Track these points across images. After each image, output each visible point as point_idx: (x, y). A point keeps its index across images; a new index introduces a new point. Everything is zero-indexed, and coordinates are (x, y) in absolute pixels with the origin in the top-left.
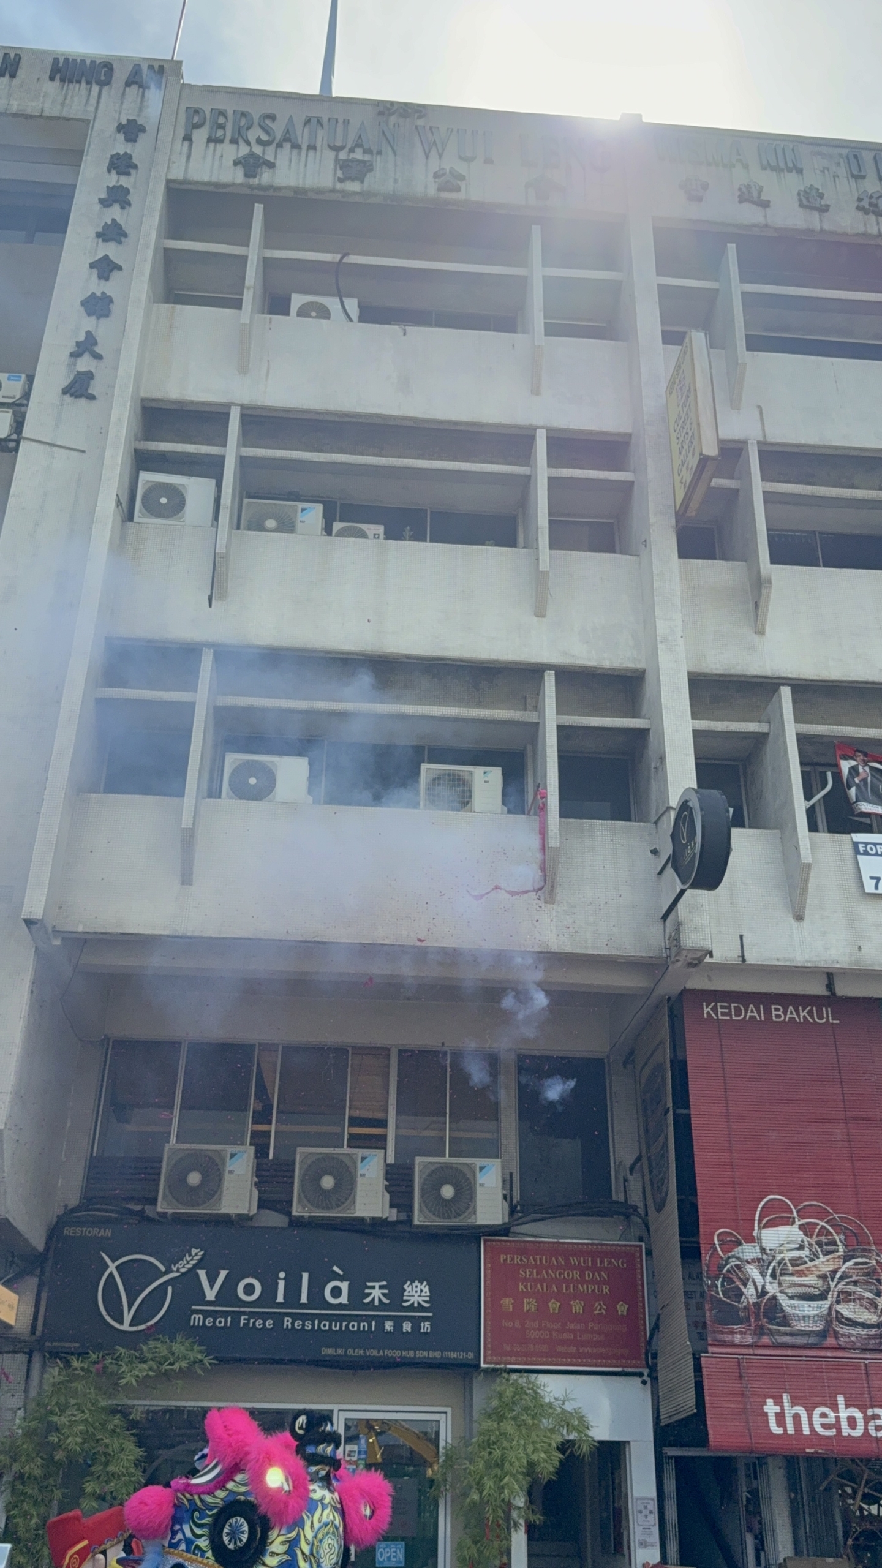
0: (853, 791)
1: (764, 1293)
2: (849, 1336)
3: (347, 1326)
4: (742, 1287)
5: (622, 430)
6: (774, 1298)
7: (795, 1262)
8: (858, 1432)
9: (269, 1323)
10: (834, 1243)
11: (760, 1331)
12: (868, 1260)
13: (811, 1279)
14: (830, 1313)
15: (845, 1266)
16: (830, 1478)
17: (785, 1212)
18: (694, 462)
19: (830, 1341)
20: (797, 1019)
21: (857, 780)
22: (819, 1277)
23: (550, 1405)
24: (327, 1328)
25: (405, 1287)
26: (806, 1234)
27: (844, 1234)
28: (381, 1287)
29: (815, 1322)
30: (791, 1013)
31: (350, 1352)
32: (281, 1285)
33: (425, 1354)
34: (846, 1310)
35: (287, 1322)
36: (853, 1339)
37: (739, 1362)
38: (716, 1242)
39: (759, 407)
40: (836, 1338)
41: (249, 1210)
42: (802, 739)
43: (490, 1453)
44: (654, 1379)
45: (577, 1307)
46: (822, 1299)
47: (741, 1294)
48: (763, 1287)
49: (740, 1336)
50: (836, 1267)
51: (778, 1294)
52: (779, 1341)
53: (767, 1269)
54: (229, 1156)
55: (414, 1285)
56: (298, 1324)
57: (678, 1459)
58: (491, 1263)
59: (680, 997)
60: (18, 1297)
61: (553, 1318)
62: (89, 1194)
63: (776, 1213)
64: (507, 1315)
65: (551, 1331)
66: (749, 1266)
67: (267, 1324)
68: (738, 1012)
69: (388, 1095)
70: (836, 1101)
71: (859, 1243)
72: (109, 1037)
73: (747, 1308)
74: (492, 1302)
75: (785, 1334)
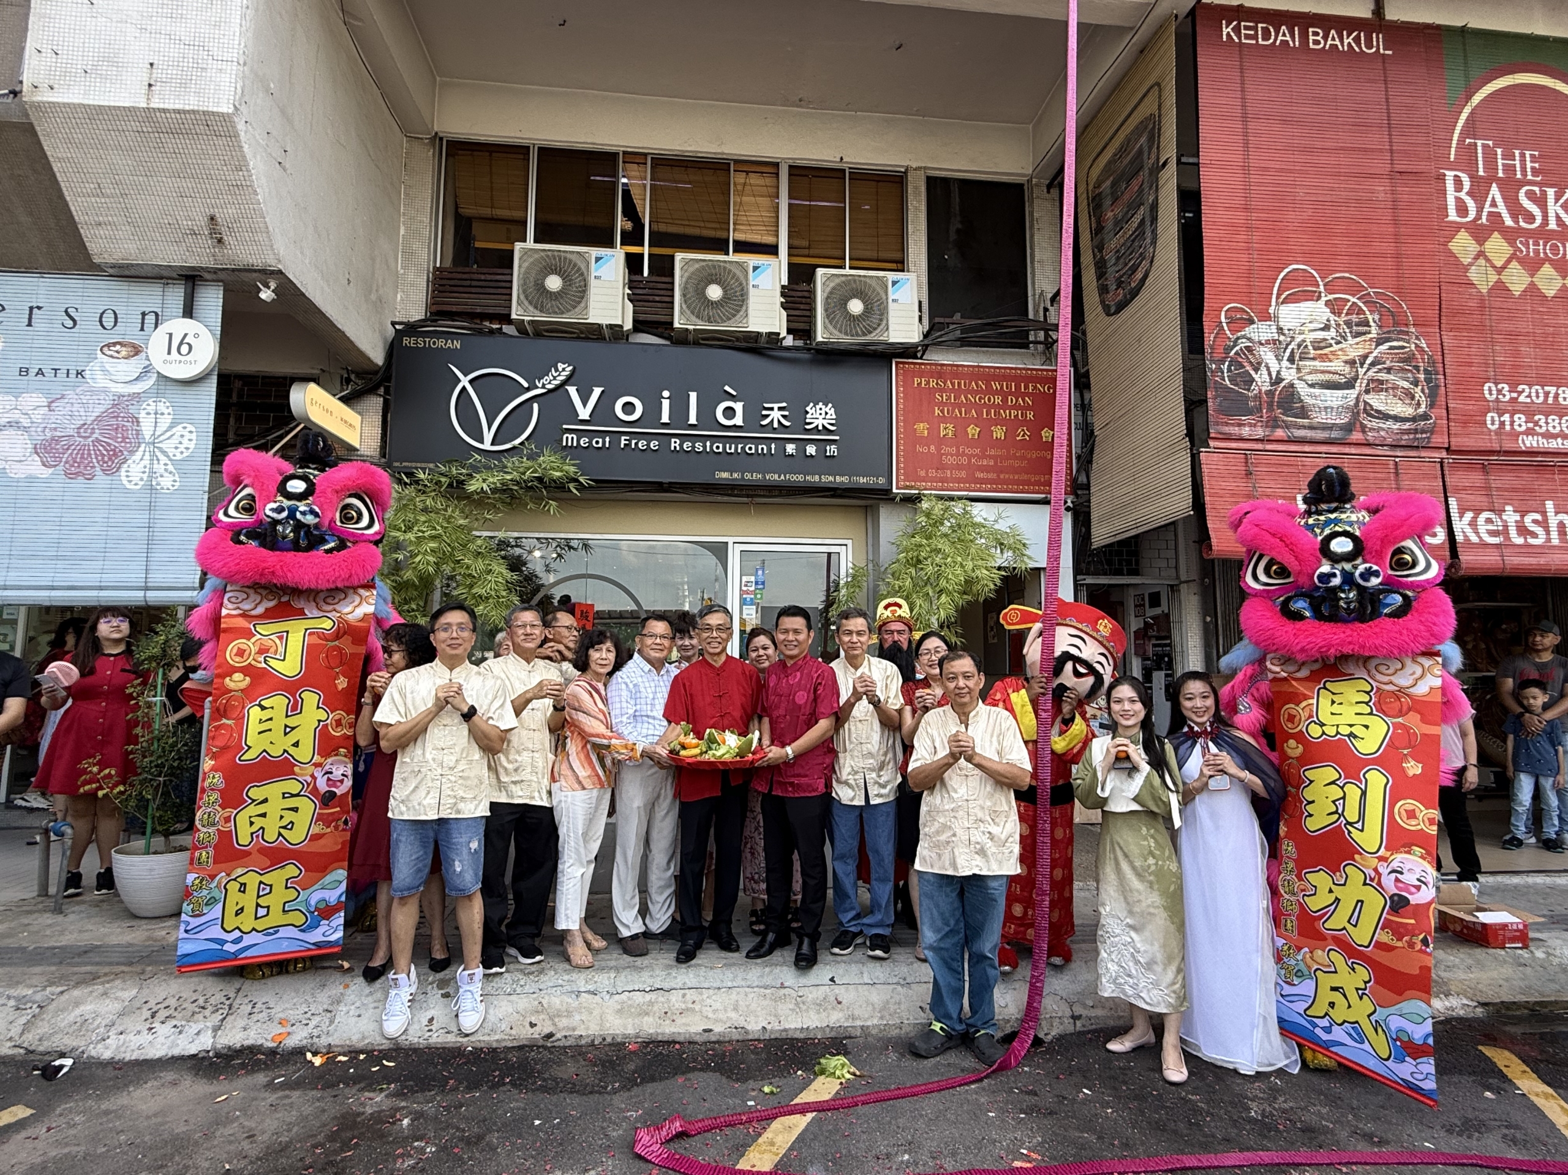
1: (1279, 380)
2: (1378, 430)
3: (743, 448)
4: (1252, 373)
6: (1292, 385)
7: (1318, 345)
9: (654, 444)
10: (1368, 325)
11: (1274, 423)
12: (1405, 344)
13: (1337, 365)
14: (1357, 404)
15: (1377, 351)
17: (1311, 285)
19: (1356, 436)
20: (1341, 46)
22: (1346, 362)
24: (721, 450)
25: (808, 409)
26: (1333, 313)
27: (1379, 313)
28: (780, 409)
29: (1339, 414)
30: (1333, 39)
31: (748, 476)
32: (666, 404)
33: (831, 478)
34: (1377, 401)
36: (1382, 433)
37: (1246, 459)
38: (1223, 319)
40: (1364, 432)
41: (624, 323)
45: (999, 433)
46: (1348, 389)
47: (1253, 380)
49: (1250, 429)
50: (1367, 351)
51: (1296, 382)
52: (1296, 434)
53: (1284, 352)
54: (593, 259)
55: (818, 407)
56: (687, 446)
57: (1090, 587)
58: (903, 386)
59: (1192, 13)
60: (359, 418)
61: (971, 443)
62: (435, 308)
63: (1298, 286)
64: (922, 441)
65: (970, 457)
66: (1262, 349)
67: (652, 445)
68: (1266, 35)
69: (778, 217)
70: (1381, 151)
71: (1396, 324)
72: (441, 135)
73: (1258, 397)
74: (905, 427)
75: (1304, 427)
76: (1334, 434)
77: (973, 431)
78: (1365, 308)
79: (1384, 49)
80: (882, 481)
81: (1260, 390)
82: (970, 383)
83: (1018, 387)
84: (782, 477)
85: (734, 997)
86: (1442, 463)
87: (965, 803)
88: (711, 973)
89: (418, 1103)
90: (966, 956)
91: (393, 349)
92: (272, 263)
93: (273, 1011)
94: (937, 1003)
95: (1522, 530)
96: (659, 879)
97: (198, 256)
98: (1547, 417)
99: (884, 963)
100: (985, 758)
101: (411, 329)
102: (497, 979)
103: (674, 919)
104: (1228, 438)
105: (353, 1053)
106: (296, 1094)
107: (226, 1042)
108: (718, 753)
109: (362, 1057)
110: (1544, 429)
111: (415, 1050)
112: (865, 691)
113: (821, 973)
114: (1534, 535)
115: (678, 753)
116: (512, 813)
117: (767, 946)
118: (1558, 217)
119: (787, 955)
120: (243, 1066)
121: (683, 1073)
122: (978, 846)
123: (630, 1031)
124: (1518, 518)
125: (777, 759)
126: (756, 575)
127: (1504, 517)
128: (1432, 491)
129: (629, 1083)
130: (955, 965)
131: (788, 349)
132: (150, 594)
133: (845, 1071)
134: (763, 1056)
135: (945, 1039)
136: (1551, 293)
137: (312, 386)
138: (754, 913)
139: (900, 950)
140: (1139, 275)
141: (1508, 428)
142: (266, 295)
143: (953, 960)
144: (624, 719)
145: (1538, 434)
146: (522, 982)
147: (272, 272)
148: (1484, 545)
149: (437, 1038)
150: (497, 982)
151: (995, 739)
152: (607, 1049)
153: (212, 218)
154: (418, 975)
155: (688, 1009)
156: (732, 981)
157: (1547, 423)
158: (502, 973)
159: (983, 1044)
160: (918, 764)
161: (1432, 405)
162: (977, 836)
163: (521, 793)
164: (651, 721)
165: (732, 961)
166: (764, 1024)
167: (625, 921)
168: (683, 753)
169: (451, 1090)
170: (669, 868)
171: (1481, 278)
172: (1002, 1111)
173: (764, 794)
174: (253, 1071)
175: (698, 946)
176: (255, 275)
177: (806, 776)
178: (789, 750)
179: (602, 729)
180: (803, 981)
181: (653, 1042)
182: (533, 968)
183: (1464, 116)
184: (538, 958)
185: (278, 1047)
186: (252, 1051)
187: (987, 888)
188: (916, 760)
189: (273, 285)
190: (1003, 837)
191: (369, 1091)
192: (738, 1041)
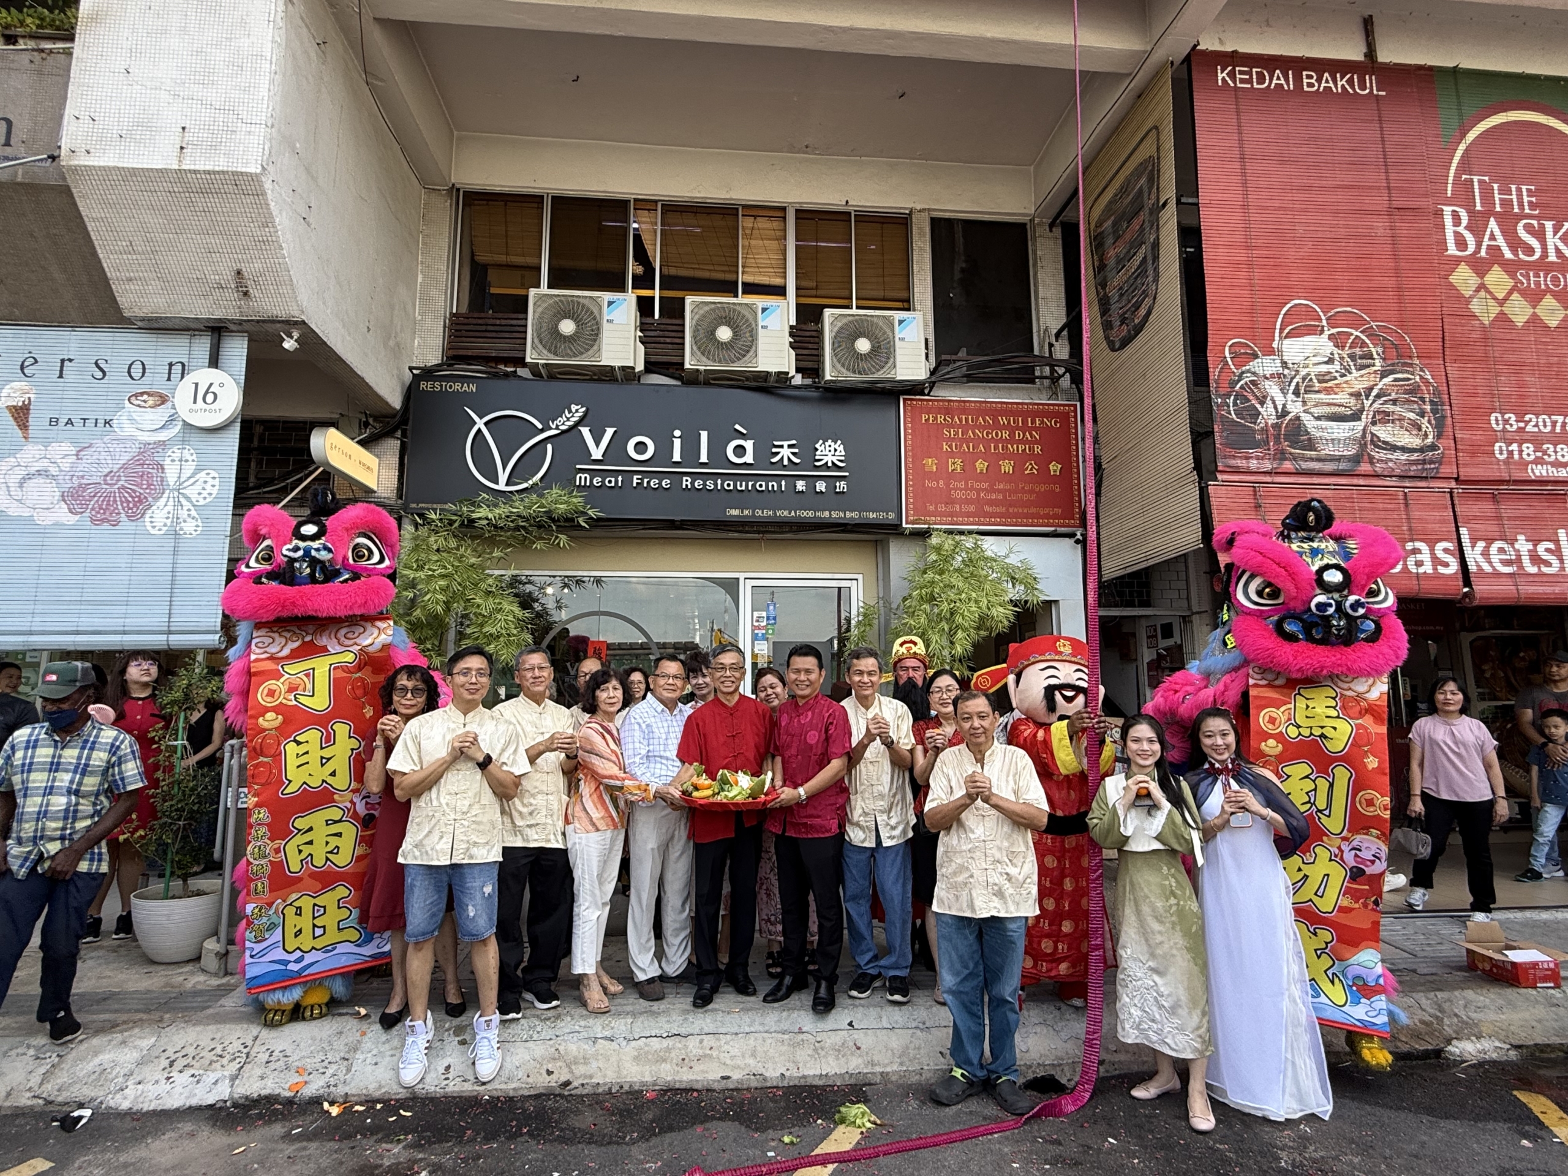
1: (1285, 413)
2: (1386, 461)
3: (754, 485)
4: (1258, 406)
6: (1298, 418)
7: (1323, 378)
9: (666, 483)
10: (1372, 357)
11: (1281, 456)
12: (1409, 376)
13: (1342, 397)
14: (1364, 435)
15: (1382, 383)
17: (1309, 320)
19: (1365, 467)
20: (1334, 90)
22: (1351, 394)
23: (992, 559)
24: (732, 488)
25: (817, 446)
26: (1337, 346)
27: (1383, 346)
28: (790, 446)
29: (1346, 445)
30: (1327, 81)
31: (759, 513)
32: (677, 443)
33: (842, 515)
34: (1383, 432)
36: (1390, 464)
37: (1255, 491)
38: (1227, 354)
41: (635, 364)
45: (1007, 467)
46: (1354, 421)
47: (1259, 413)
48: (1284, 406)
49: (1257, 462)
50: (1372, 383)
51: (1302, 415)
52: (1304, 467)
53: (1289, 386)
54: (606, 304)
55: (827, 444)
56: (698, 484)
58: (911, 422)
59: (1188, 59)
60: (377, 460)
61: (980, 478)
62: (451, 353)
63: (1301, 320)
64: (930, 476)
65: (978, 491)
66: (1267, 382)
67: (664, 484)
68: (1261, 79)
69: (785, 259)
70: (1379, 188)
71: (1400, 356)
72: (458, 186)
73: (1265, 430)
74: (913, 462)
75: (1311, 459)
76: (1342, 466)
77: (981, 465)
78: (1368, 341)
79: (1378, 90)
80: (891, 516)
81: (1267, 423)
82: (977, 419)
83: (1025, 422)
84: (793, 514)
85: (752, 1042)
86: (1451, 493)
87: (982, 844)
88: (728, 1018)
89: (435, 1155)
90: (986, 998)
91: (411, 393)
92: (296, 314)
93: (291, 1059)
94: (957, 1050)
95: (1536, 559)
96: (675, 921)
97: (225, 308)
98: (1555, 446)
99: (903, 1008)
100: (1002, 798)
101: (427, 373)
102: (513, 1026)
103: (690, 962)
104: (1237, 471)
105: (370, 1102)
106: (313, 1145)
107: (243, 1092)
108: (731, 795)
109: (379, 1106)
110: (1553, 458)
111: (431, 1100)
112: (879, 732)
113: (839, 1017)
114: (1548, 564)
115: (690, 795)
116: (526, 856)
117: (784, 990)
118: (1558, 250)
119: (805, 998)
120: (260, 1116)
121: (702, 1123)
122: (996, 888)
123: (648, 1078)
124: (1531, 547)
125: (790, 800)
126: (767, 610)
127: (1517, 546)
128: (1443, 521)
129: (648, 1133)
130: (975, 1008)
131: (796, 387)
132: (172, 637)
133: (865, 1120)
134: (782, 1104)
135: (966, 1086)
136: (1553, 324)
137: (332, 431)
138: (770, 955)
139: (919, 992)
140: (1143, 312)
141: (1516, 457)
142: (289, 344)
143: (973, 1004)
144: (637, 759)
145: (1547, 463)
146: (539, 1029)
147: (296, 323)
148: (1497, 575)
149: (455, 1087)
150: (514, 1029)
151: (1011, 778)
152: (624, 1097)
153: (239, 273)
154: (435, 1022)
155: (705, 1056)
156: (749, 1026)
157: (1556, 452)
158: (518, 1019)
159: (1005, 1090)
160: (934, 804)
161: (1439, 436)
162: (995, 878)
163: (536, 837)
164: (664, 761)
165: (749, 1005)
166: (783, 1070)
167: (641, 965)
168: (695, 794)
169: (468, 1141)
170: (684, 910)
171: (1484, 310)
172: (1027, 1161)
173: (777, 836)
174: (269, 1122)
175: (715, 990)
176: (279, 325)
177: (819, 817)
178: (801, 791)
179: (615, 770)
180: (821, 1025)
181: (670, 1090)
182: (550, 1014)
183: (1459, 153)
184: (555, 1003)
185: (295, 1096)
186: (269, 1100)
187: (1005, 930)
188: (932, 800)
189: (296, 335)
190: (1021, 878)
191: (386, 1142)
192: (756, 1089)
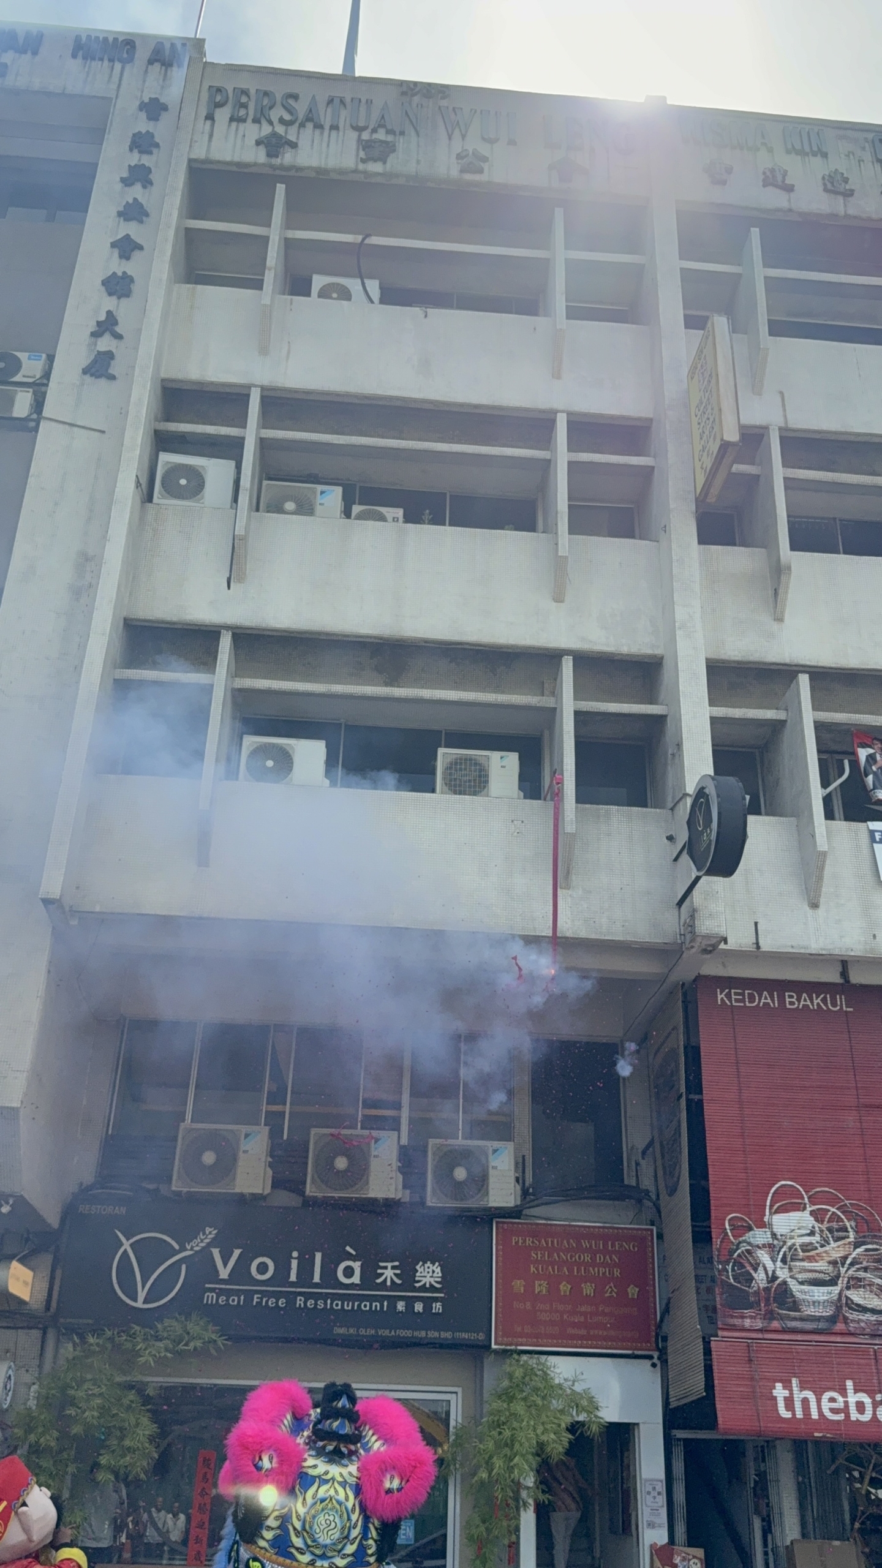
0: (870, 778)
1: (774, 1278)
2: (858, 1322)
3: (359, 1306)
4: (752, 1272)
5: (643, 415)
6: (785, 1283)
7: (806, 1248)
8: (867, 1417)
9: (282, 1302)
10: (846, 1230)
11: (770, 1316)
12: (878, 1247)
13: (822, 1265)
14: (840, 1299)
15: (855, 1253)
16: (837, 1463)
17: (794, 1198)
18: (714, 447)
19: (840, 1326)
20: (811, 1007)
21: (874, 768)
22: (830, 1262)
23: (560, 1386)
24: (339, 1307)
25: (418, 1267)
26: (817, 1220)
27: (856, 1220)
28: (393, 1268)
29: (824, 1307)
30: (805, 1000)
31: (362, 1332)
32: (294, 1264)
33: (436, 1334)
34: (857, 1296)
35: (300, 1301)
36: (862, 1324)
37: (748, 1346)
38: (727, 1227)
39: (782, 393)
40: (846, 1323)
41: (263, 1190)
42: (819, 726)
43: (500, 1433)
44: (664, 1361)
45: (588, 1289)
46: (832, 1285)
47: (752, 1278)
48: (774, 1272)
49: (750, 1321)
50: (847, 1253)
51: (789, 1280)
52: (789, 1326)
53: (778, 1254)
54: (243, 1137)
55: (426, 1265)
56: (310, 1303)
57: (686, 1441)
58: (502, 1245)
59: (694, 981)
60: (34, 1274)
61: (563, 1299)
62: (104, 1170)
63: (787, 1198)
64: (519, 1297)
65: (562, 1313)
66: (759, 1251)
67: (280, 1303)
68: (752, 999)
69: (402, 1079)
70: (849, 1087)
71: (870, 1230)
72: (125, 1016)
73: (757, 1293)
74: (503, 1284)
75: (795, 1319)
76: (822, 1325)
77: (565, 1288)
78: (843, 1217)
79: (847, 1007)
80: (481, 1336)
81: (759, 1287)
82: (562, 1242)
83: (605, 1245)
84: (393, 1333)
91: (69, 1212)
101: (85, 1192)
104: (734, 1328)
137: (14, 1262)
142: (5, 1209)
147: (16, 1196)
189: (11, 1202)
